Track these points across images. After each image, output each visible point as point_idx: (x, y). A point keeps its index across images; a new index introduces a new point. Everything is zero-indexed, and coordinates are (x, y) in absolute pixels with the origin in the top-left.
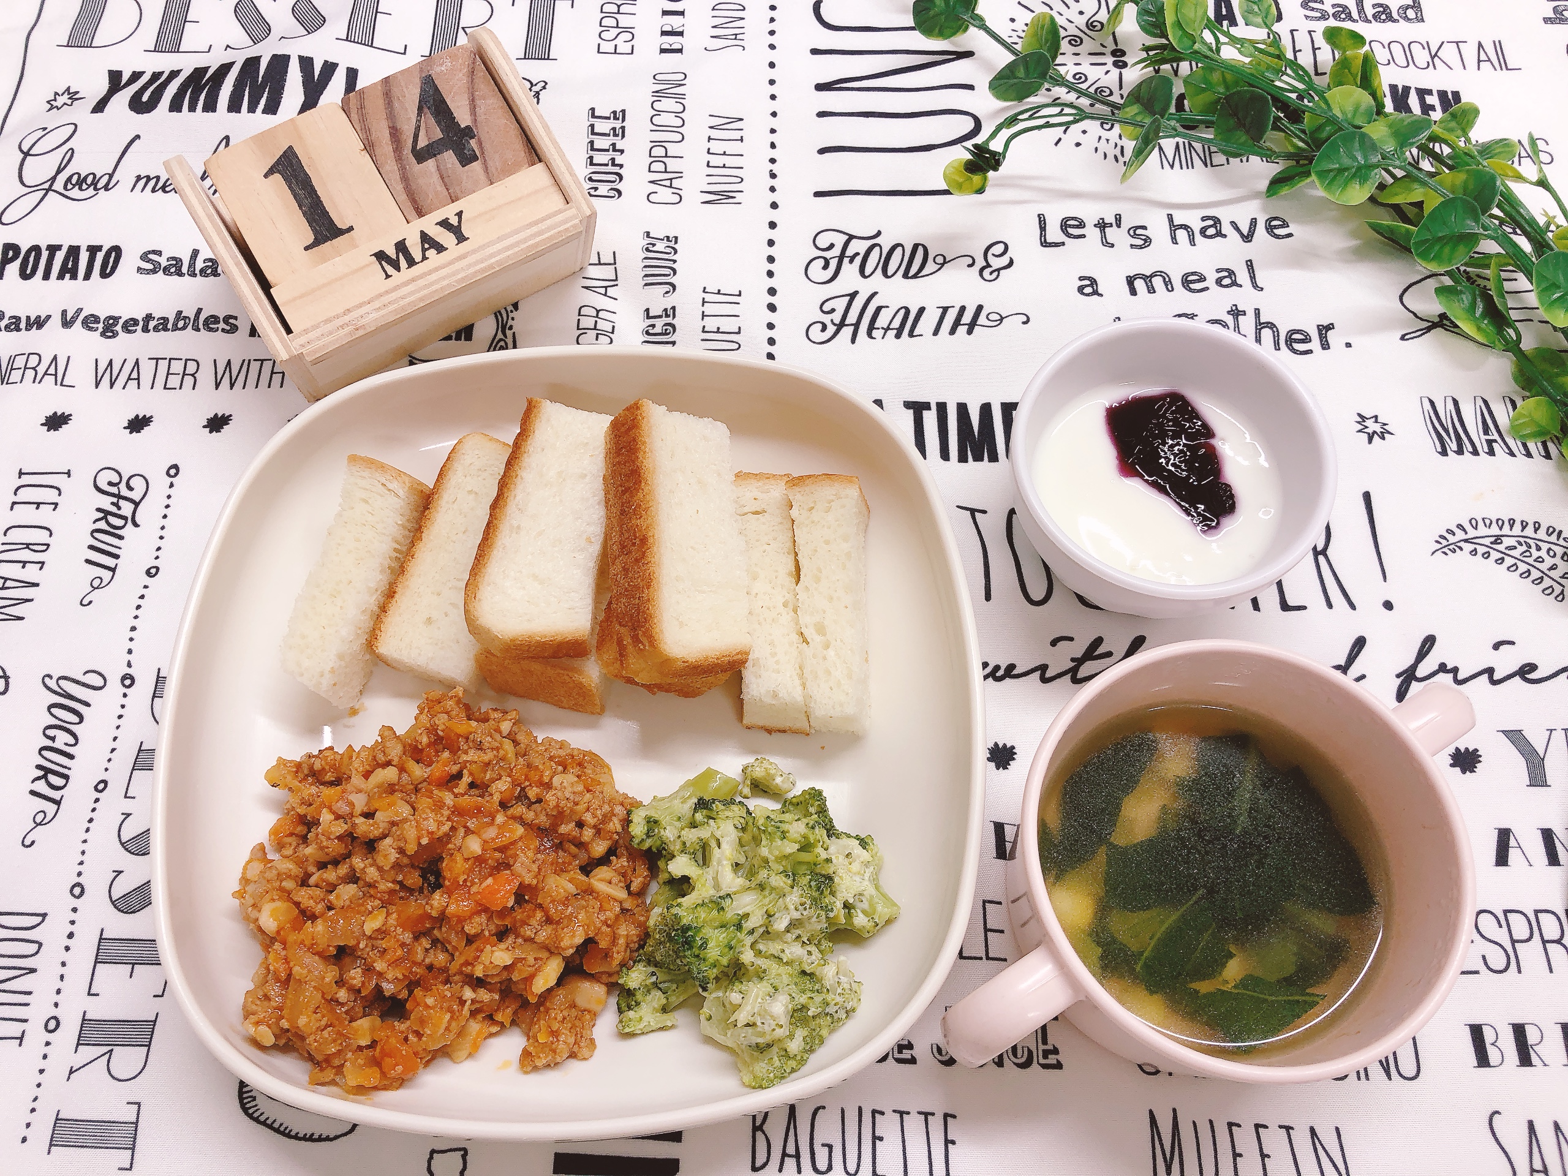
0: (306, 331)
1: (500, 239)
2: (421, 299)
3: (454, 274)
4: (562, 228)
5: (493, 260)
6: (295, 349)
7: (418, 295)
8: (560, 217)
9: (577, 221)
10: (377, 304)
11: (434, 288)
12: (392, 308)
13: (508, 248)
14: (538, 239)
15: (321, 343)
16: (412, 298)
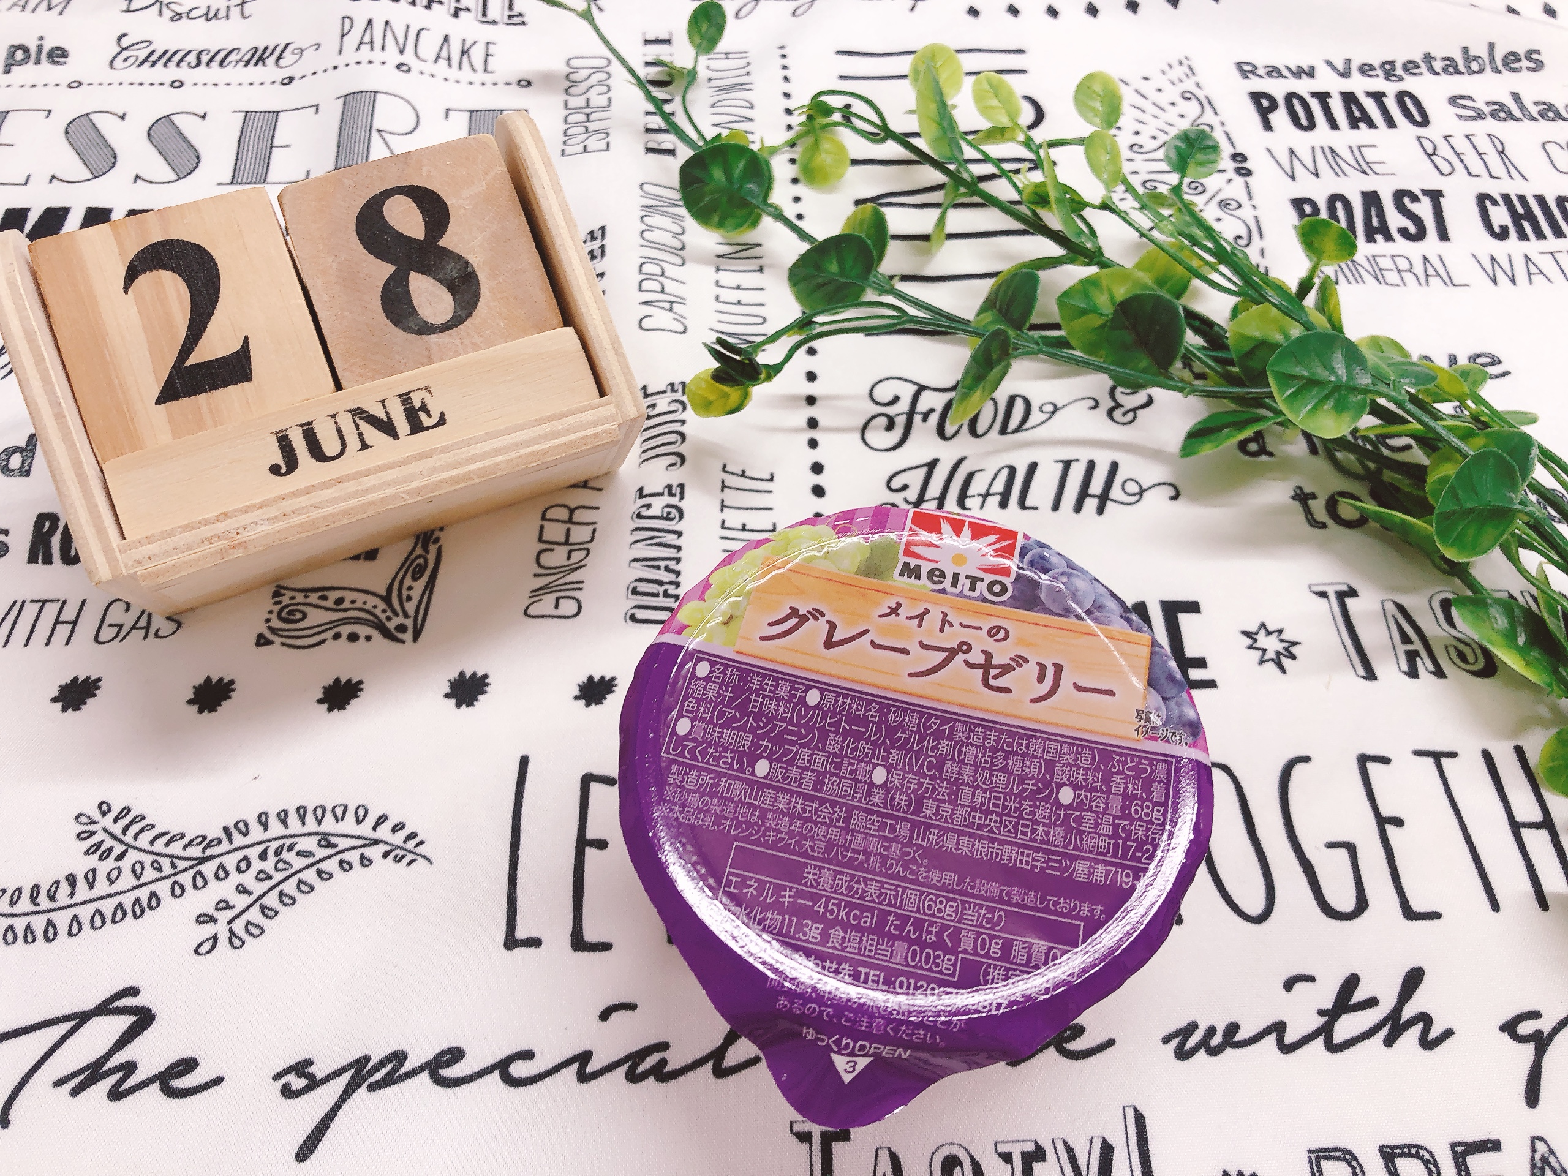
0: (149, 540)
1: (490, 436)
2: (346, 513)
3: (406, 480)
4: (589, 432)
5: (472, 467)
6: (126, 566)
7: (341, 506)
8: (589, 416)
9: (613, 425)
10: (272, 512)
11: (370, 497)
12: (297, 520)
13: (498, 452)
14: (547, 445)
15: (170, 561)
16: (331, 510)
